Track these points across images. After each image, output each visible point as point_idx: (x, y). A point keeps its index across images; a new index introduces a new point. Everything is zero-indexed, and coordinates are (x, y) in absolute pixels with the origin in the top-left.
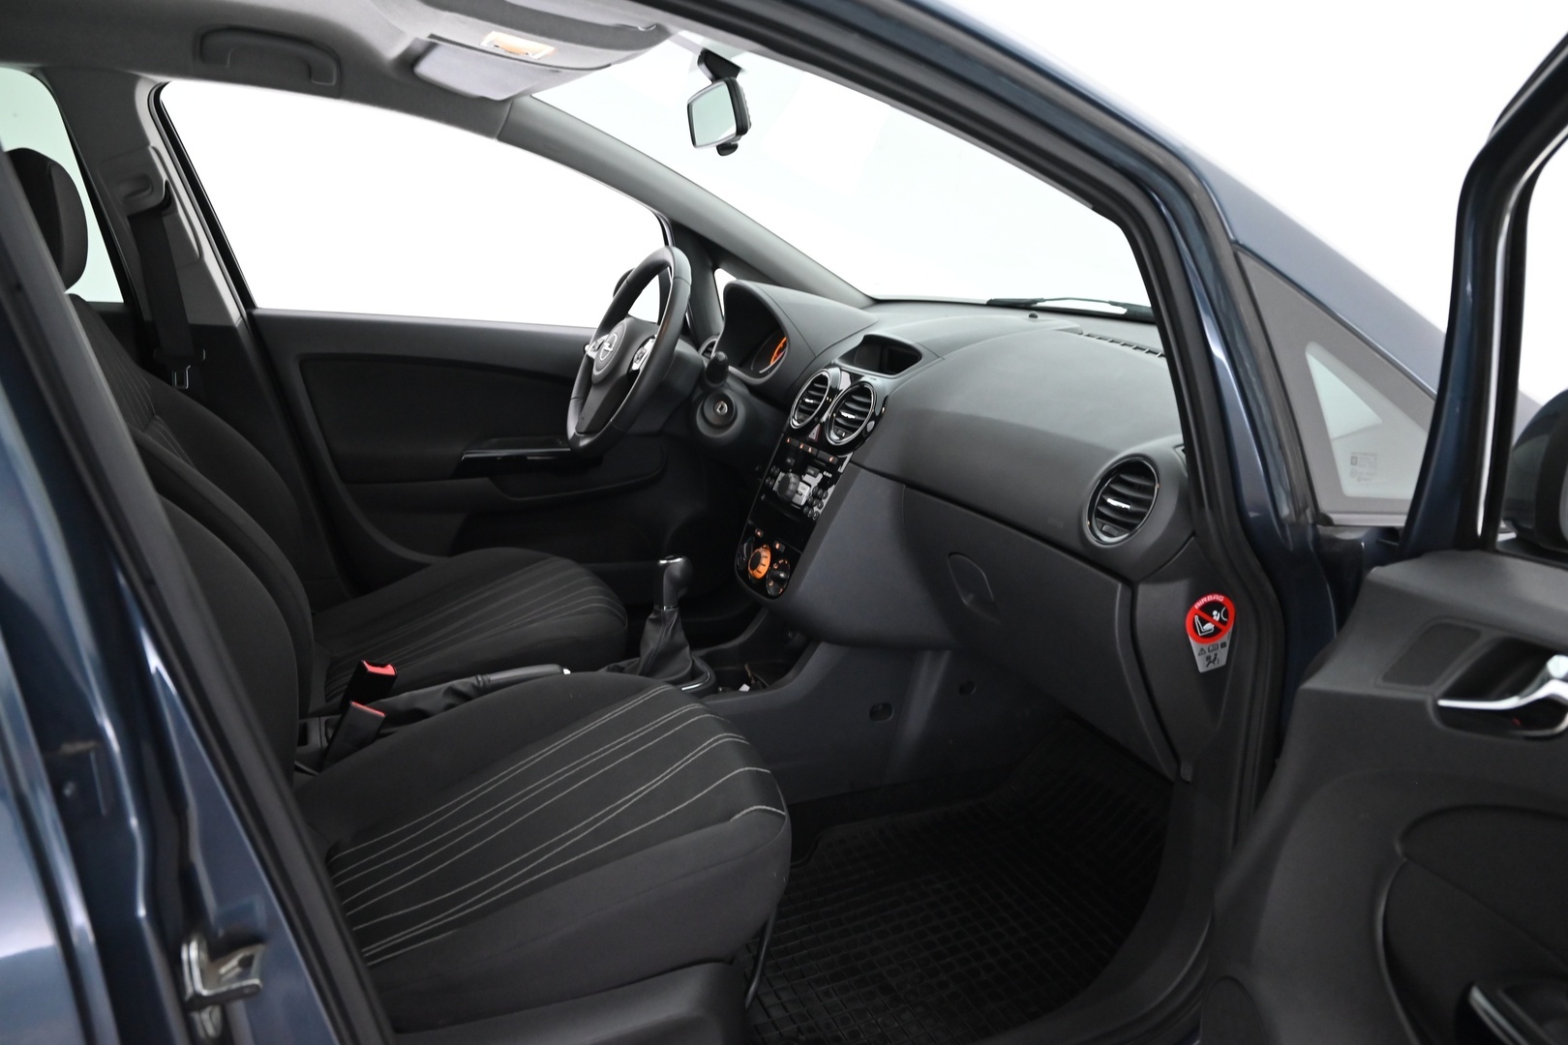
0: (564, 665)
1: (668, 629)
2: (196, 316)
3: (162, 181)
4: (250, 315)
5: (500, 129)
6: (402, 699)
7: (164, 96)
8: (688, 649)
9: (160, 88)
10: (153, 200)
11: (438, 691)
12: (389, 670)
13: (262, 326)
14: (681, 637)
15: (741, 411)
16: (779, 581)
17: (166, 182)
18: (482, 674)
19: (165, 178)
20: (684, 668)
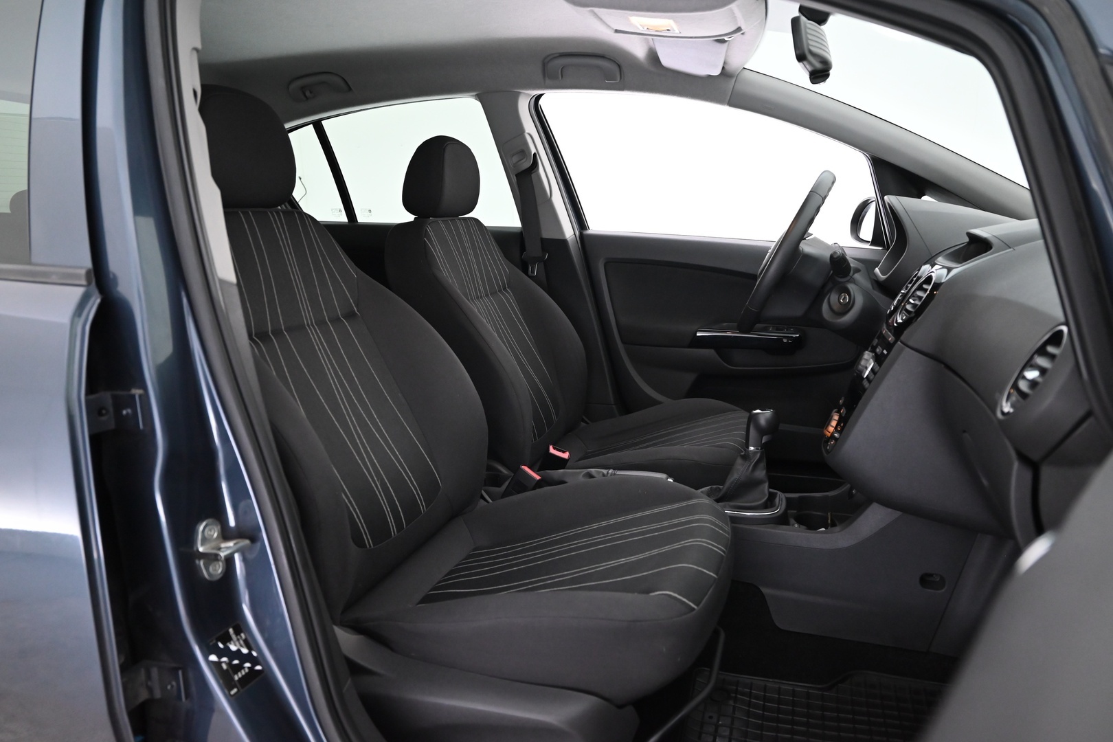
0: (670, 476)
1: (749, 466)
2: (547, 234)
3: (530, 152)
4: (581, 235)
5: (729, 97)
6: (558, 473)
7: (541, 102)
8: (766, 485)
9: (540, 96)
10: (527, 164)
11: (580, 473)
12: (566, 456)
13: (587, 241)
14: (761, 473)
15: (859, 301)
16: (836, 439)
17: (535, 154)
18: (614, 469)
19: (533, 151)
20: (760, 499)
